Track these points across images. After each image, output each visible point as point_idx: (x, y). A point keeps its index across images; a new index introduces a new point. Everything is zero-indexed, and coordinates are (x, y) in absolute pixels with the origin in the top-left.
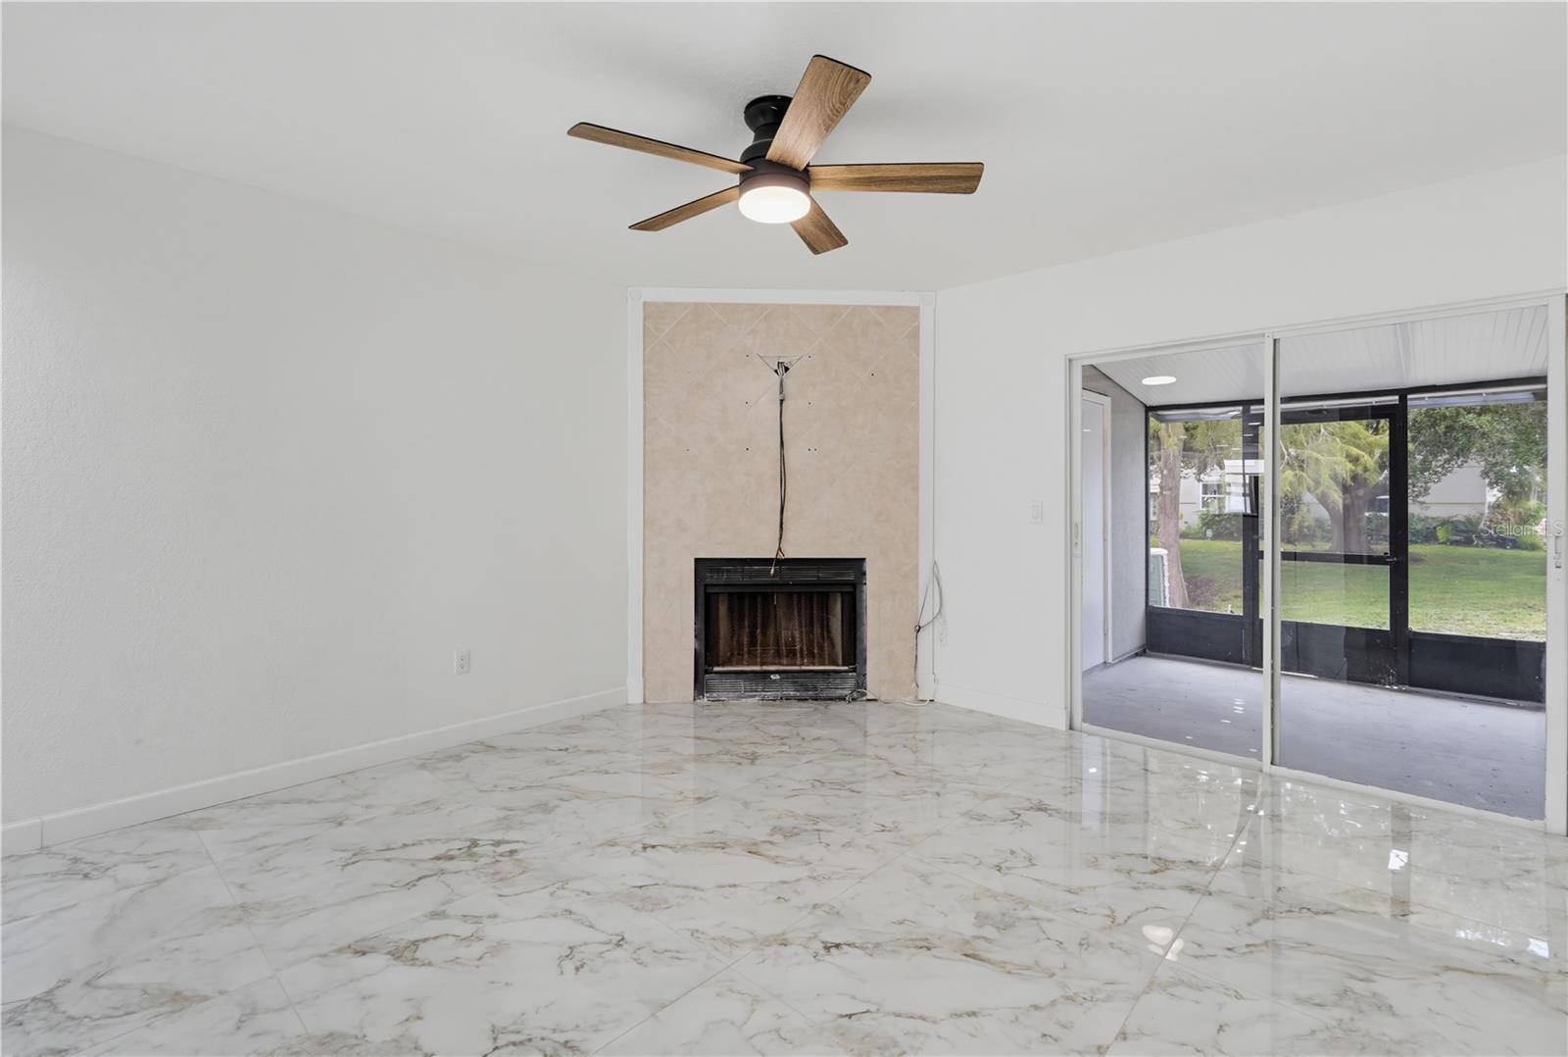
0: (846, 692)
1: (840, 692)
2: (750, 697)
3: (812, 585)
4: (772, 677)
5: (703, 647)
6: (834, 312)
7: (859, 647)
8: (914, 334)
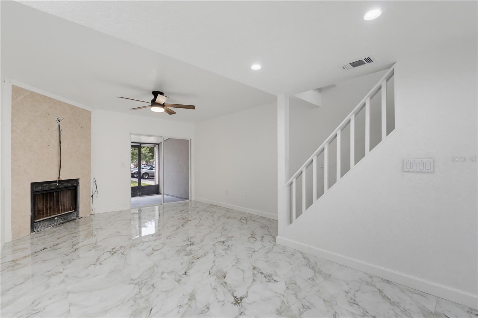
0: (75, 217)
1: (73, 218)
2: (49, 227)
3: (65, 188)
4: (55, 218)
5: (33, 214)
6: (72, 107)
7: (77, 204)
8: (90, 119)
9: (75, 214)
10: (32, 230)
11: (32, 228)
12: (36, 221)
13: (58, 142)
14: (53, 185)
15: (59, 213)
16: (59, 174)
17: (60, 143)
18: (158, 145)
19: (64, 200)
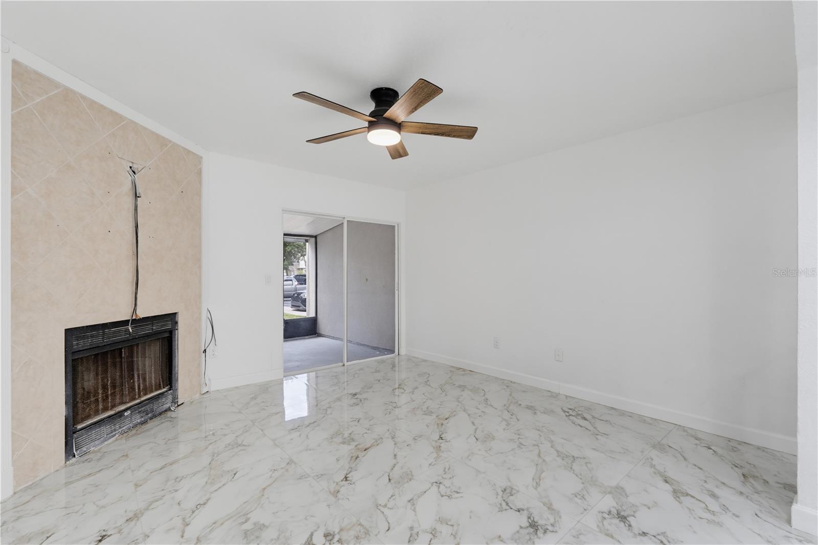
0: (169, 405)
1: (164, 406)
2: (110, 438)
3: (148, 336)
4: (126, 414)
5: (71, 410)
6: (163, 142)
7: (173, 372)
8: (199, 173)
9: (170, 397)
10: (69, 452)
11: (68, 447)
12: (79, 427)
13: (132, 225)
14: (119, 331)
15: (134, 399)
16: (134, 303)
17: (137, 227)
18: (314, 239)
19: (144, 365)
